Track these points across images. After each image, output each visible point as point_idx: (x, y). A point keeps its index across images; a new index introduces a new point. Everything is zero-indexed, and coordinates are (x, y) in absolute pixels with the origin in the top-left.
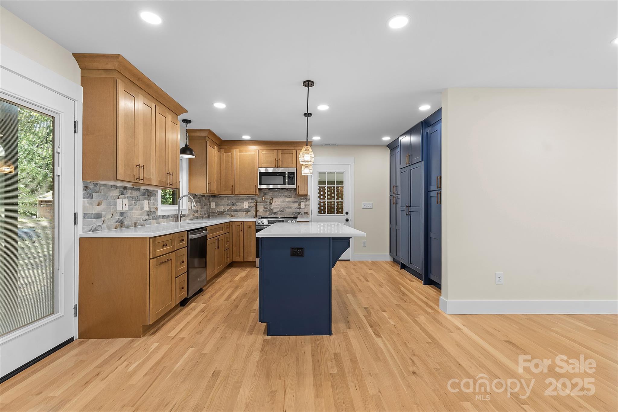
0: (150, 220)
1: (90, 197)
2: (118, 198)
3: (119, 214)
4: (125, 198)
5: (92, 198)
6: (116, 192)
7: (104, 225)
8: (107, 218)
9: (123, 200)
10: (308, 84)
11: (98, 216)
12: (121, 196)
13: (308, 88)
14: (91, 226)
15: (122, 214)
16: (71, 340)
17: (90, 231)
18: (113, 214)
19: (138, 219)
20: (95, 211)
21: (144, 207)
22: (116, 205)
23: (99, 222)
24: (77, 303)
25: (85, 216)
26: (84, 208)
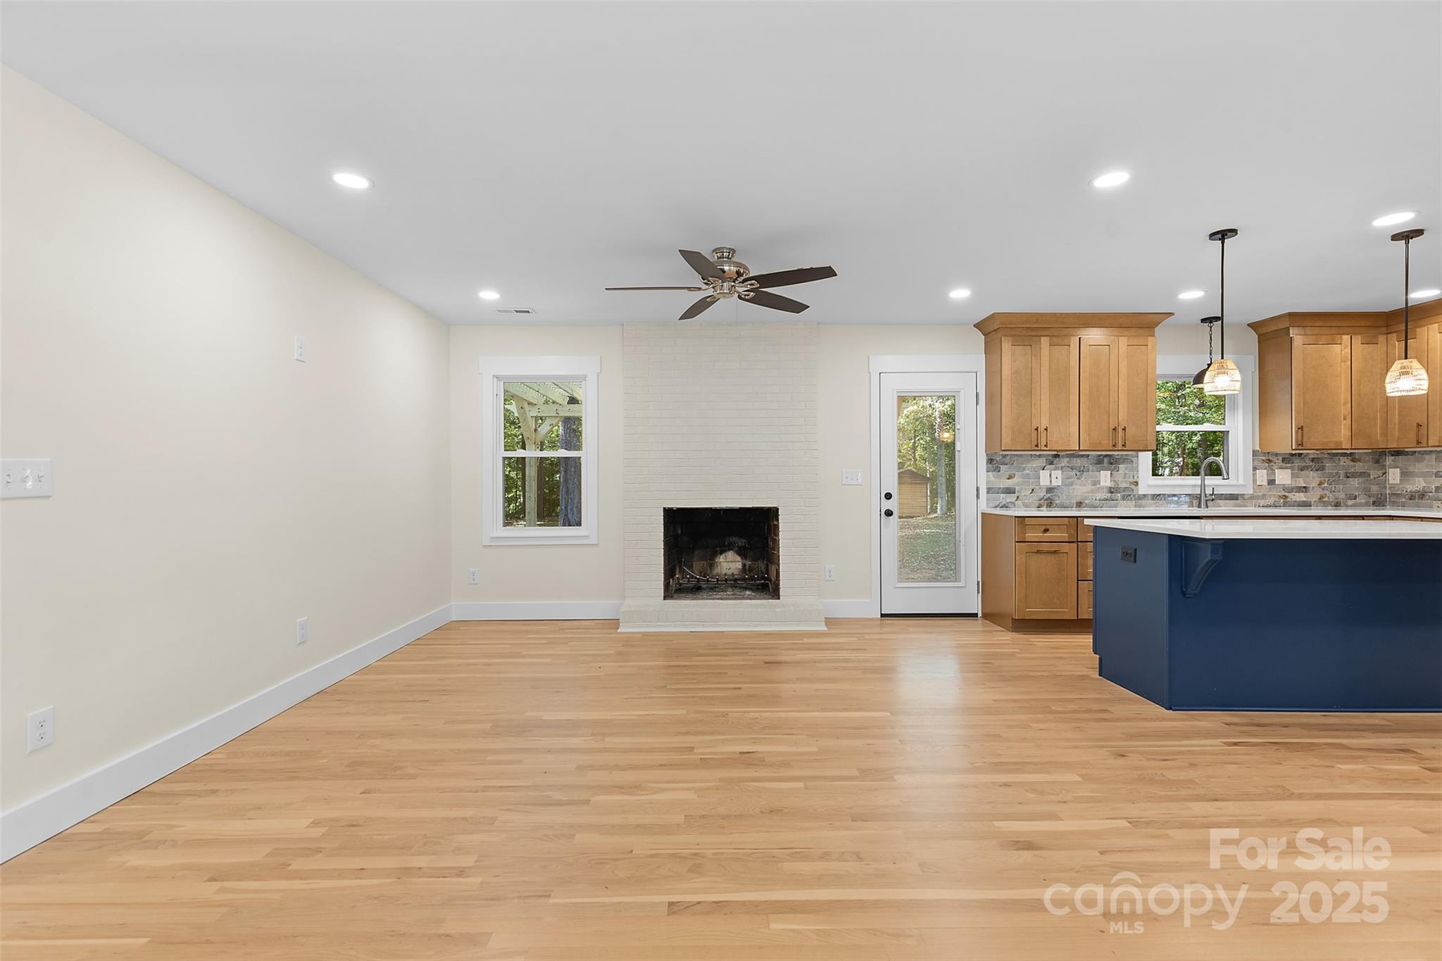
0: (1117, 500)
1: (997, 469)
2: (1043, 469)
3: (1044, 490)
4: (1056, 469)
5: (999, 471)
6: (1042, 462)
7: (1019, 502)
8: (1023, 494)
9: (1053, 472)
10: (1223, 235)
11: (1010, 491)
12: (1048, 466)
13: (1223, 243)
14: (998, 502)
15: (1050, 490)
16: (975, 615)
17: (996, 507)
18: (1033, 490)
19: (1086, 498)
20: (1003, 485)
21: (1100, 481)
22: (1039, 478)
23: (1011, 498)
24: (980, 580)
25: (989, 490)
26: (988, 482)
